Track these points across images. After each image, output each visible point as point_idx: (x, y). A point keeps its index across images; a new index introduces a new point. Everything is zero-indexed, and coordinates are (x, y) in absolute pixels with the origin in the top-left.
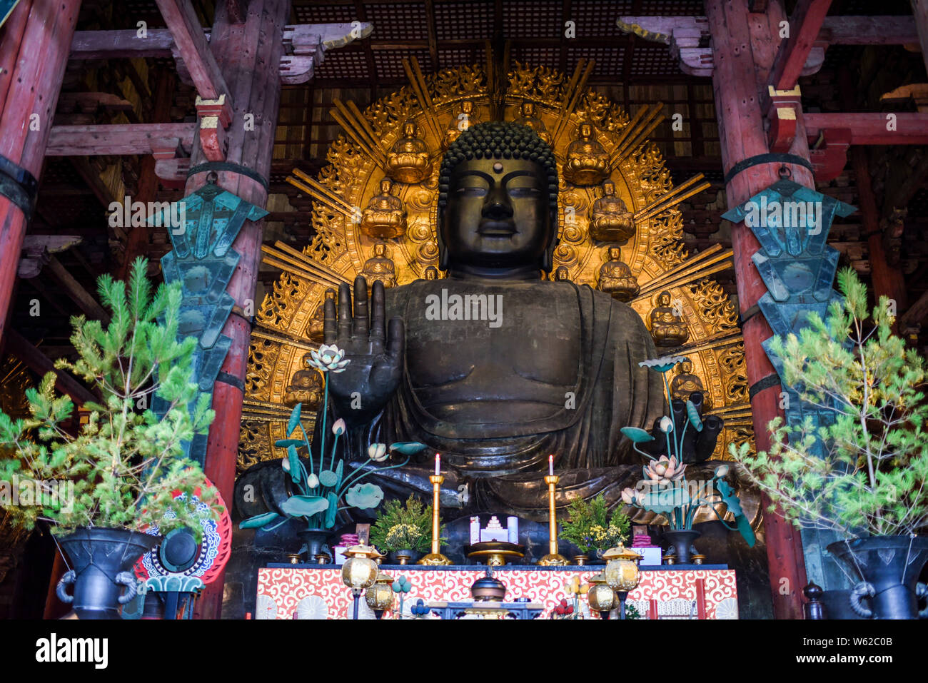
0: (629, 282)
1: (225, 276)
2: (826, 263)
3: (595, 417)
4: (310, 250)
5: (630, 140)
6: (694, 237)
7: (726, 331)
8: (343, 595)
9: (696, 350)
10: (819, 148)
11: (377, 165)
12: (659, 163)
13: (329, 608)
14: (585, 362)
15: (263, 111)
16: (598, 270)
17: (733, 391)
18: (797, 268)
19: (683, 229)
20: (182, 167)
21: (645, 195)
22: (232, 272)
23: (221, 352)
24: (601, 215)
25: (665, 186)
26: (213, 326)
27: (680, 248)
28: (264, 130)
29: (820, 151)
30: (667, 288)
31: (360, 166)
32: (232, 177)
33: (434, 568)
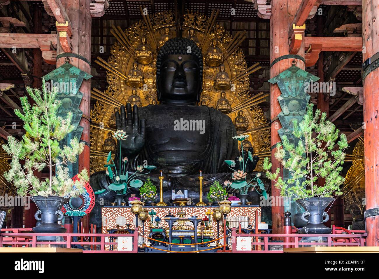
0: (228, 106)
1: (78, 102)
2: (305, 100)
3: (214, 156)
4: (107, 91)
5: (232, 47)
6: (253, 89)
7: (262, 126)
8: (131, 216)
9: (250, 132)
10: (308, 53)
11: (131, 56)
12: (242, 57)
13: (127, 220)
14: (211, 137)
15: (85, 30)
16: (217, 101)
17: (262, 147)
18: (294, 102)
19: (250, 85)
20: (54, 55)
21: (236, 71)
22: (80, 101)
23: (80, 132)
24: (219, 79)
25: (244, 67)
26: (75, 122)
27: (248, 93)
28: (86, 39)
29: (309, 54)
30: (242, 109)
31: (125, 57)
32: (76, 60)
33: (162, 207)
